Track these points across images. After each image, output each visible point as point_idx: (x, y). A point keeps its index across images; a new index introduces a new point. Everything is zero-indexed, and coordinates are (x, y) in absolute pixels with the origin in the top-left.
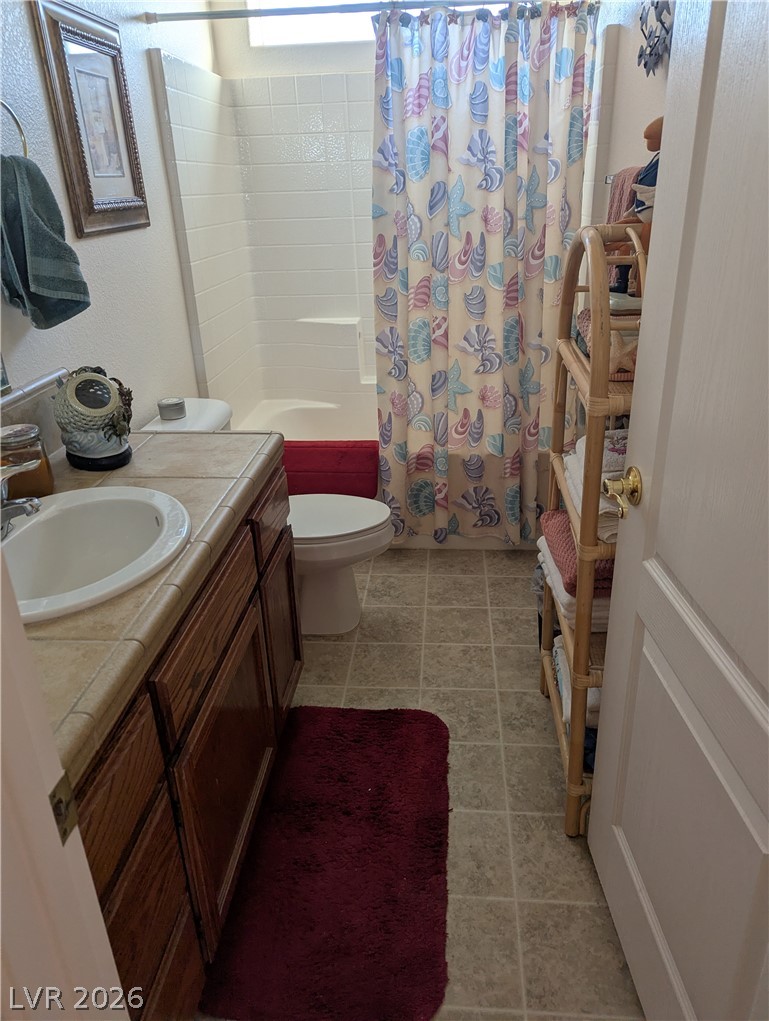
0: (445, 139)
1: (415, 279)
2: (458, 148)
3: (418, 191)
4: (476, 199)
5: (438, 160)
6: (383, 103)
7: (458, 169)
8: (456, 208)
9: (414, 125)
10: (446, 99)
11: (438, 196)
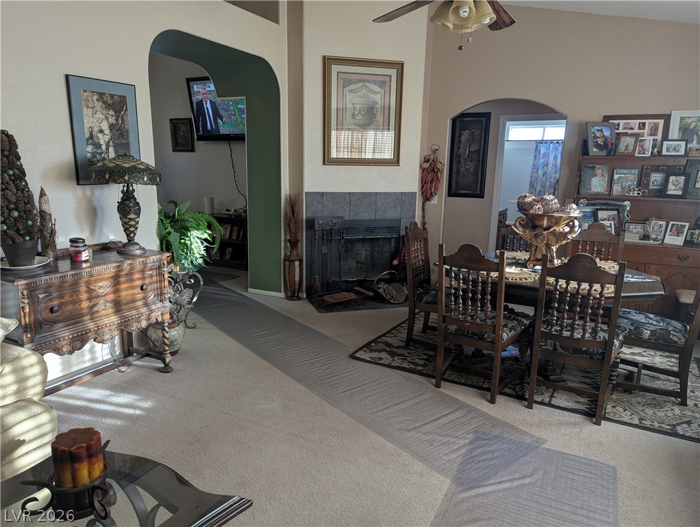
0: (547, 164)
1: (538, 190)
2: (550, 165)
3: (541, 173)
4: (553, 175)
5: (545, 167)
6: (535, 157)
7: (550, 169)
8: (549, 176)
9: (541, 161)
10: (549, 157)
11: (545, 174)
